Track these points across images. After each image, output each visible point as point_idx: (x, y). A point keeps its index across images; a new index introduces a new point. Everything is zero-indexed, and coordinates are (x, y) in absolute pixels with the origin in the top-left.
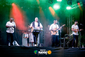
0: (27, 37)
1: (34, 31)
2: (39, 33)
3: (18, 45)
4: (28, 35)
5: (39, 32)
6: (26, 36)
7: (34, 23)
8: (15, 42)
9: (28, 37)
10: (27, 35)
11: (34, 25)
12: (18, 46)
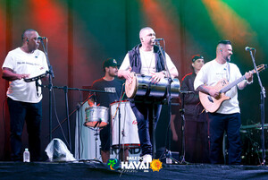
0: (100, 121)
1: (138, 93)
2: (160, 99)
3: (69, 157)
4: (104, 111)
5: (165, 96)
6: (94, 118)
7: (137, 54)
8: (56, 144)
9: (104, 120)
10: (99, 112)
11: (136, 65)
12: (71, 163)
